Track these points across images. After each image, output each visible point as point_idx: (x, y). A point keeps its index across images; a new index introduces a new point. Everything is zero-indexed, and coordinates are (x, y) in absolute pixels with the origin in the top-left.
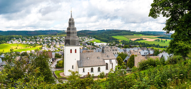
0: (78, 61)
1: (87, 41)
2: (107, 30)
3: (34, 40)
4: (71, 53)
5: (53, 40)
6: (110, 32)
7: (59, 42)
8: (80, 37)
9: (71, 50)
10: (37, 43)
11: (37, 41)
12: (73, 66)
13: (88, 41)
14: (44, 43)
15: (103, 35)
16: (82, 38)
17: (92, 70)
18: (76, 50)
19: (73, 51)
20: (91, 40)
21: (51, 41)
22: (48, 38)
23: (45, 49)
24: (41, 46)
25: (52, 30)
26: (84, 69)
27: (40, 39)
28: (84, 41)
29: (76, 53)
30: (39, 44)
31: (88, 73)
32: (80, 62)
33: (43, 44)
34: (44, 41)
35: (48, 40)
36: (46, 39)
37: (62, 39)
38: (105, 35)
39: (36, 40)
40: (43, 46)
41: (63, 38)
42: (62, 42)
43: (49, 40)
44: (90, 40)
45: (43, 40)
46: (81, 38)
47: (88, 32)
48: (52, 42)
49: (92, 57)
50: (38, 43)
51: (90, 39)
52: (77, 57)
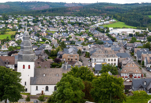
0: (31, 78)
1: (100, 24)
2: (143, 4)
3: (3, 22)
4: (24, 69)
5: (37, 23)
6: (146, 9)
7: (48, 25)
8: (87, 18)
9: (24, 66)
10: (8, 26)
11: (7, 23)
12: (25, 83)
13: (102, 25)
14: (20, 27)
15: (132, 14)
16: (91, 19)
17: (47, 89)
18: (29, 66)
19: (27, 67)
20: (107, 22)
21: (32, 24)
22: (29, 18)
23: (20, 38)
24: (14, 33)
25: (39, 2)
26: (37, 87)
27: (13, 20)
28: (95, 24)
29: (29, 69)
30: (12, 28)
31: (42, 91)
32: (33, 79)
33: (17, 30)
34: (20, 23)
35: (28, 22)
36: (25, 21)
37: (54, 20)
38: (136, 15)
39: (7, 21)
40: (17, 33)
41: (56, 19)
42: (53, 25)
43: (30, 23)
44: (105, 23)
45: (18, 22)
46: (89, 18)
47: (106, 7)
48: (35, 25)
49: (49, 74)
50: (9, 28)
51: (105, 21)
52: (31, 73)
